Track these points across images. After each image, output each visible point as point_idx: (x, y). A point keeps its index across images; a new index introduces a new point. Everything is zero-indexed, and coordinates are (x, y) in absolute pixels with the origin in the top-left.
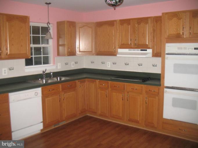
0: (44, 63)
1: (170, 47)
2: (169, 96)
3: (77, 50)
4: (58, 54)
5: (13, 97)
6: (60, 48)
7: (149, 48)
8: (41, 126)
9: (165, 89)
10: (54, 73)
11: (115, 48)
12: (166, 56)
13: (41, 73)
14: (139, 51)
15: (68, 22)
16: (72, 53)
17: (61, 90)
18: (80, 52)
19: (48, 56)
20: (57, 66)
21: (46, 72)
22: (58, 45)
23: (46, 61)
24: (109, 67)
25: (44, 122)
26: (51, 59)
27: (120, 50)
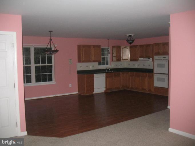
0: (106, 65)
1: (156, 57)
2: (156, 77)
3: (121, 58)
4: (113, 61)
5: (96, 76)
6: (114, 58)
7: (151, 58)
8: (105, 89)
9: (155, 74)
10: (110, 69)
11: (138, 58)
12: (155, 61)
13: (105, 68)
14: (147, 59)
15: (117, 46)
16: (119, 60)
17: (113, 75)
18: (122, 59)
19: (108, 62)
20: (112, 66)
21: (107, 68)
22: (113, 57)
23: (107, 64)
24: (137, 67)
25: (106, 88)
26: (109, 63)
27: (140, 59)
